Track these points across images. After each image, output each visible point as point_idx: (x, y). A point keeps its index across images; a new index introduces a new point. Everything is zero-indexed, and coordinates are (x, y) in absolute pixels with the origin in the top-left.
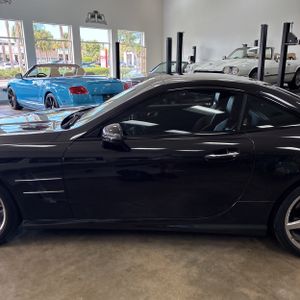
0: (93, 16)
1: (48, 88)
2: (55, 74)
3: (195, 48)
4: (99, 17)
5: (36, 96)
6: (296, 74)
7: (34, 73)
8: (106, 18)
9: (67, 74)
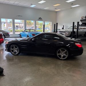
0: (39, 19)
1: (28, 34)
2: (30, 31)
3: (63, 26)
4: (41, 19)
5: (25, 36)
6: (85, 33)
7: (25, 31)
8: (42, 19)
9: (32, 32)
